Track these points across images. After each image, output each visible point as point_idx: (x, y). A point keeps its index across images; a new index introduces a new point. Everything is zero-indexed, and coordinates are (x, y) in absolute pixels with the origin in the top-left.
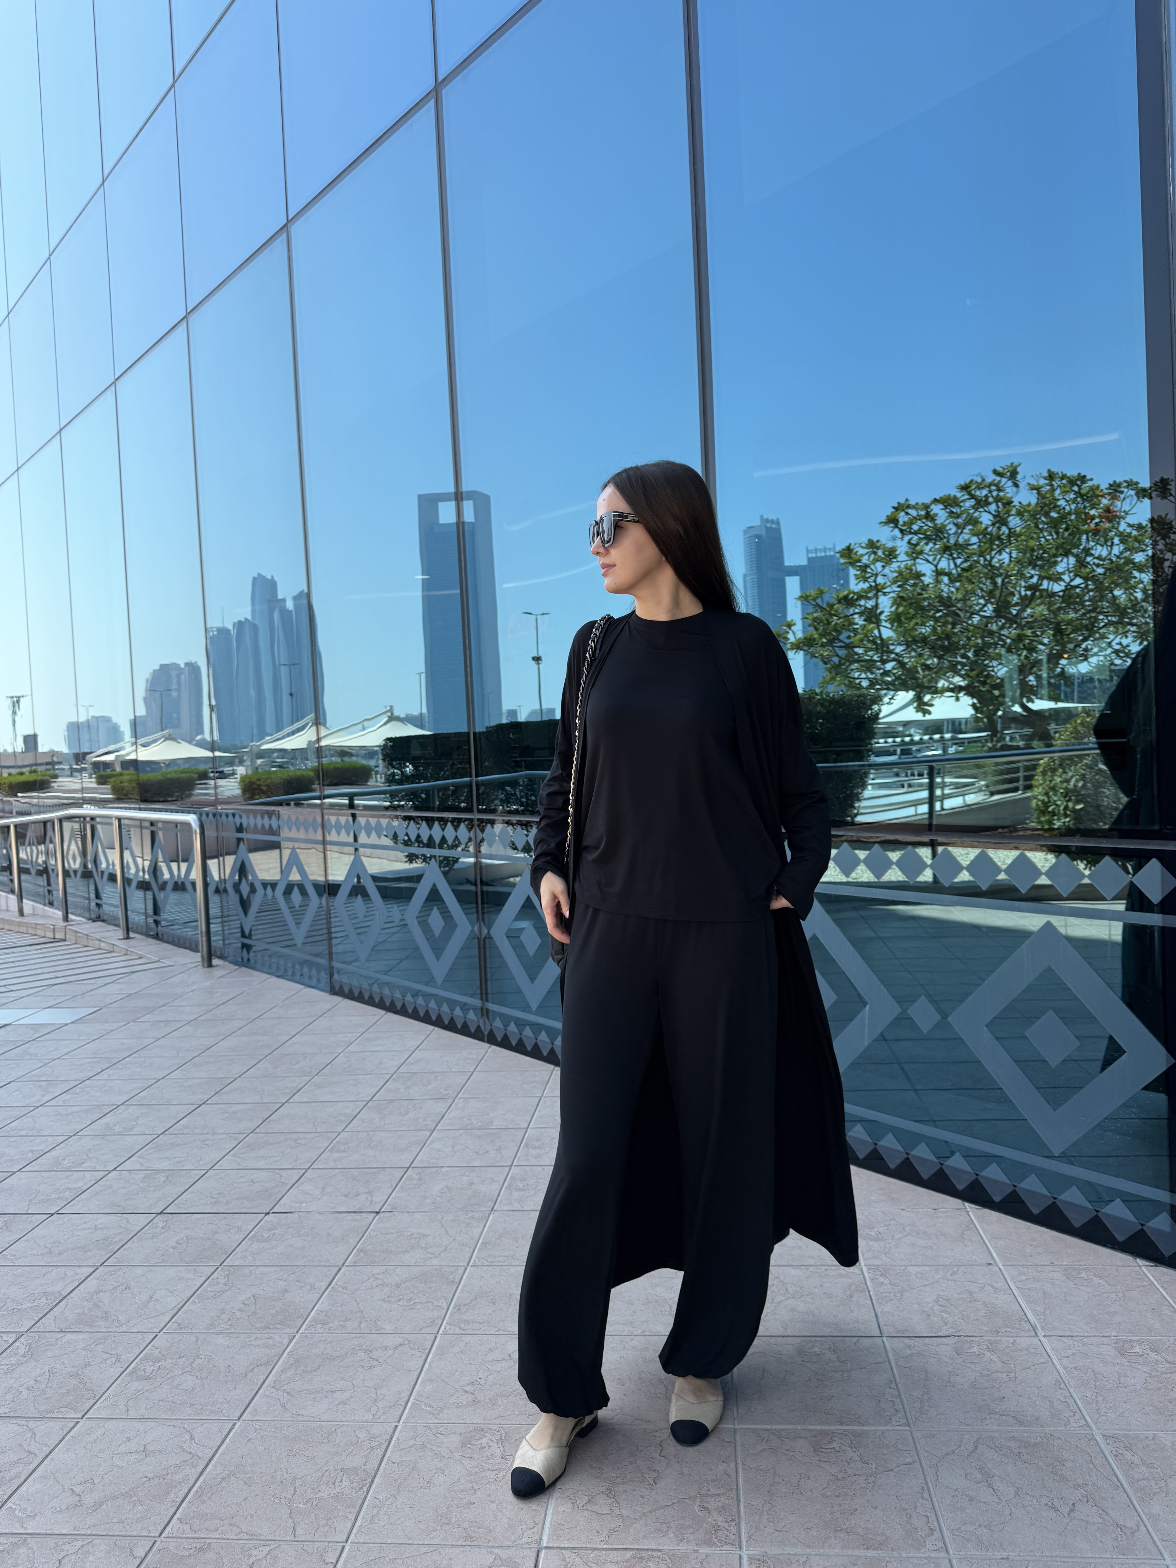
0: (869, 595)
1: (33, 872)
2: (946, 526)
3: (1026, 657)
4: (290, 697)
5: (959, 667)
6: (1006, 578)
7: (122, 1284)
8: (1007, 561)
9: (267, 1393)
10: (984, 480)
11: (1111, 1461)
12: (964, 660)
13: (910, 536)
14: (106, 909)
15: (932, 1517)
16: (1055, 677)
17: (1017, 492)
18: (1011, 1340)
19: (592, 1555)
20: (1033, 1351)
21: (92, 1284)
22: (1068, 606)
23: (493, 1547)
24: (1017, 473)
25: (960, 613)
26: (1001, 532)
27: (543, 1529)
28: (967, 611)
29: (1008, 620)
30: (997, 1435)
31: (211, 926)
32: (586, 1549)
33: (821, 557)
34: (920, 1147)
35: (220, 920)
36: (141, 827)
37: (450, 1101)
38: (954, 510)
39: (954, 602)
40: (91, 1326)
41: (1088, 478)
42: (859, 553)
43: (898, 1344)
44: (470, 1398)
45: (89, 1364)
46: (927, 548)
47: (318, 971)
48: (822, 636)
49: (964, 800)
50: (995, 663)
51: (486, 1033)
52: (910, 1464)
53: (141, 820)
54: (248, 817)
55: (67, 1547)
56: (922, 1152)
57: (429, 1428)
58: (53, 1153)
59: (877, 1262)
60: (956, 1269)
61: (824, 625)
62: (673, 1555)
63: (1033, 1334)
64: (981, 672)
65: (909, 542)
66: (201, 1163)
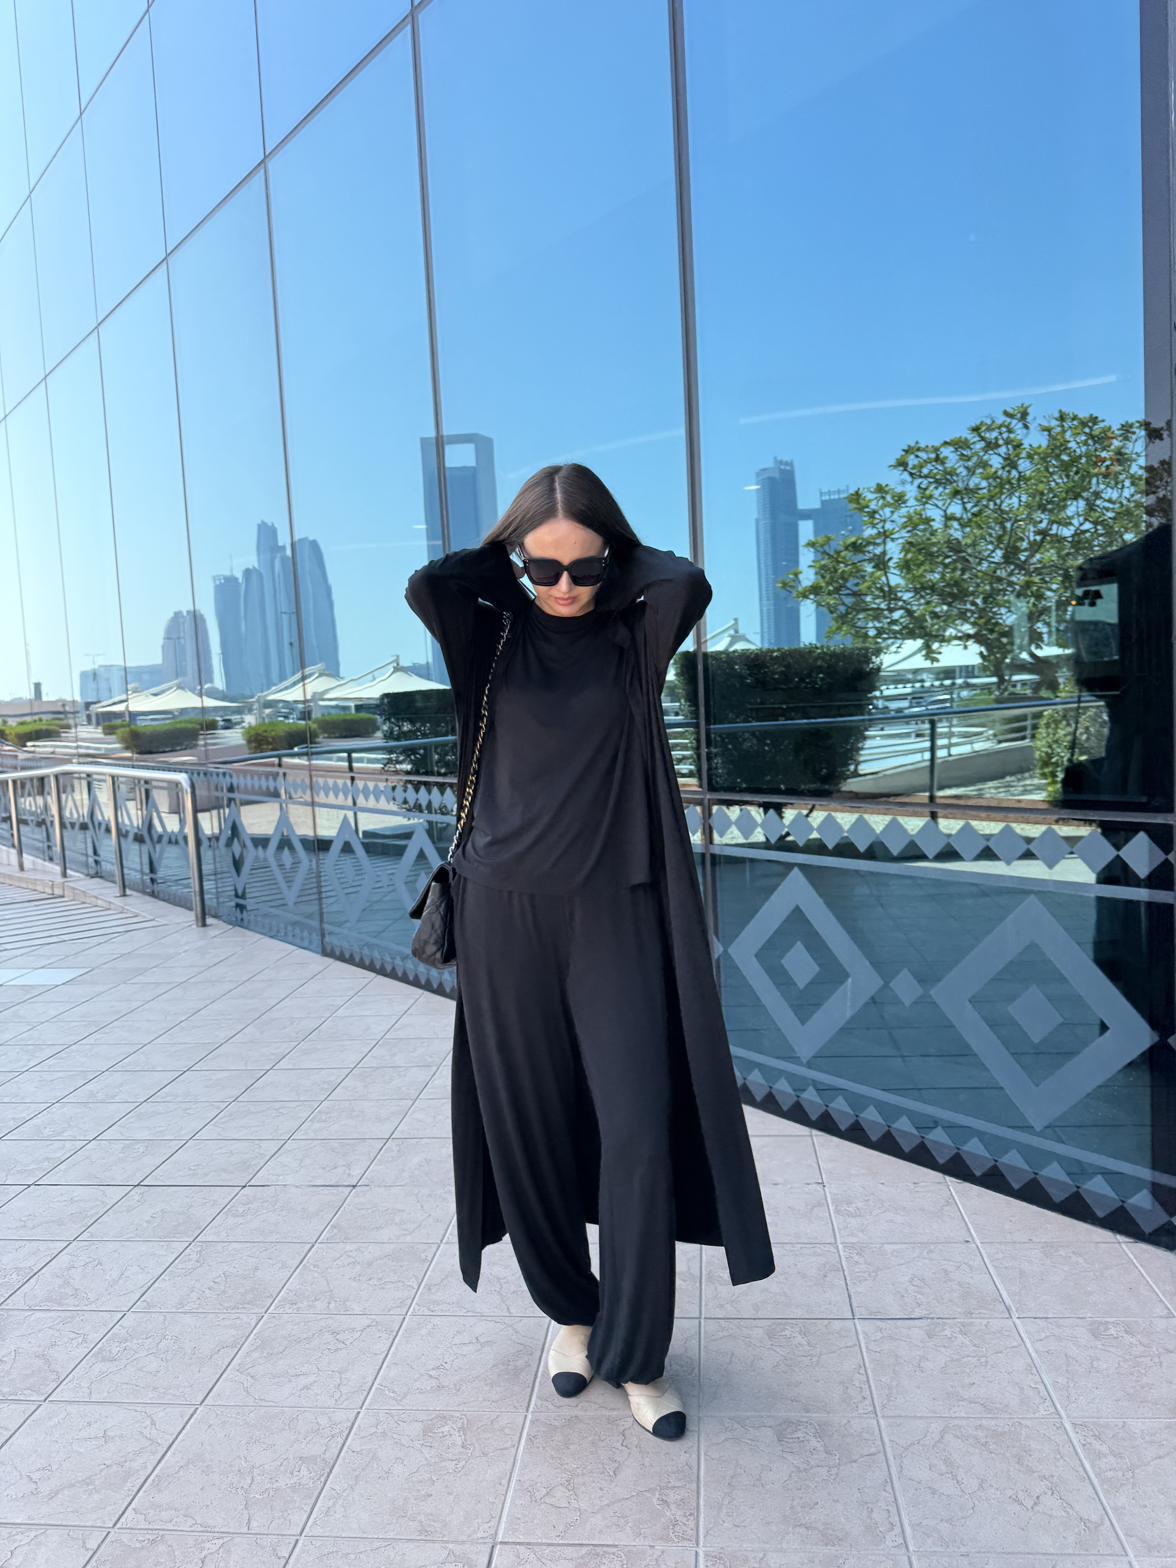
0: (878, 541)
2: (956, 469)
3: (1034, 605)
5: (969, 614)
6: (1015, 522)
7: (94, 1260)
8: (1016, 505)
9: (231, 1377)
10: (994, 421)
11: (1079, 1451)
12: (973, 608)
13: (920, 480)
14: (104, 865)
15: (893, 1510)
16: (1064, 623)
17: (1027, 434)
18: (985, 1321)
19: (547, 1551)
20: (1007, 1333)
21: (64, 1260)
22: (1077, 550)
23: (447, 1542)
24: (1027, 414)
25: (970, 559)
26: (1012, 476)
27: (499, 1522)
28: (976, 557)
29: (1017, 566)
30: (964, 1423)
31: (205, 884)
32: (542, 1544)
33: (835, 500)
34: (901, 1120)
35: (212, 877)
37: (435, 1068)
38: (965, 453)
39: (963, 548)
40: (60, 1304)
41: (1100, 419)
42: (867, 499)
43: (870, 1326)
44: (434, 1383)
45: (54, 1344)
46: (936, 493)
47: (310, 934)
48: (829, 584)
49: (972, 748)
50: (1003, 610)
52: (874, 1454)
53: (137, 780)
56: (903, 1125)
57: (391, 1415)
58: (35, 1121)
59: (853, 1240)
60: (932, 1247)
61: (832, 572)
62: (629, 1551)
63: (1007, 1315)
64: (990, 620)
65: (919, 487)
66: (182, 1132)
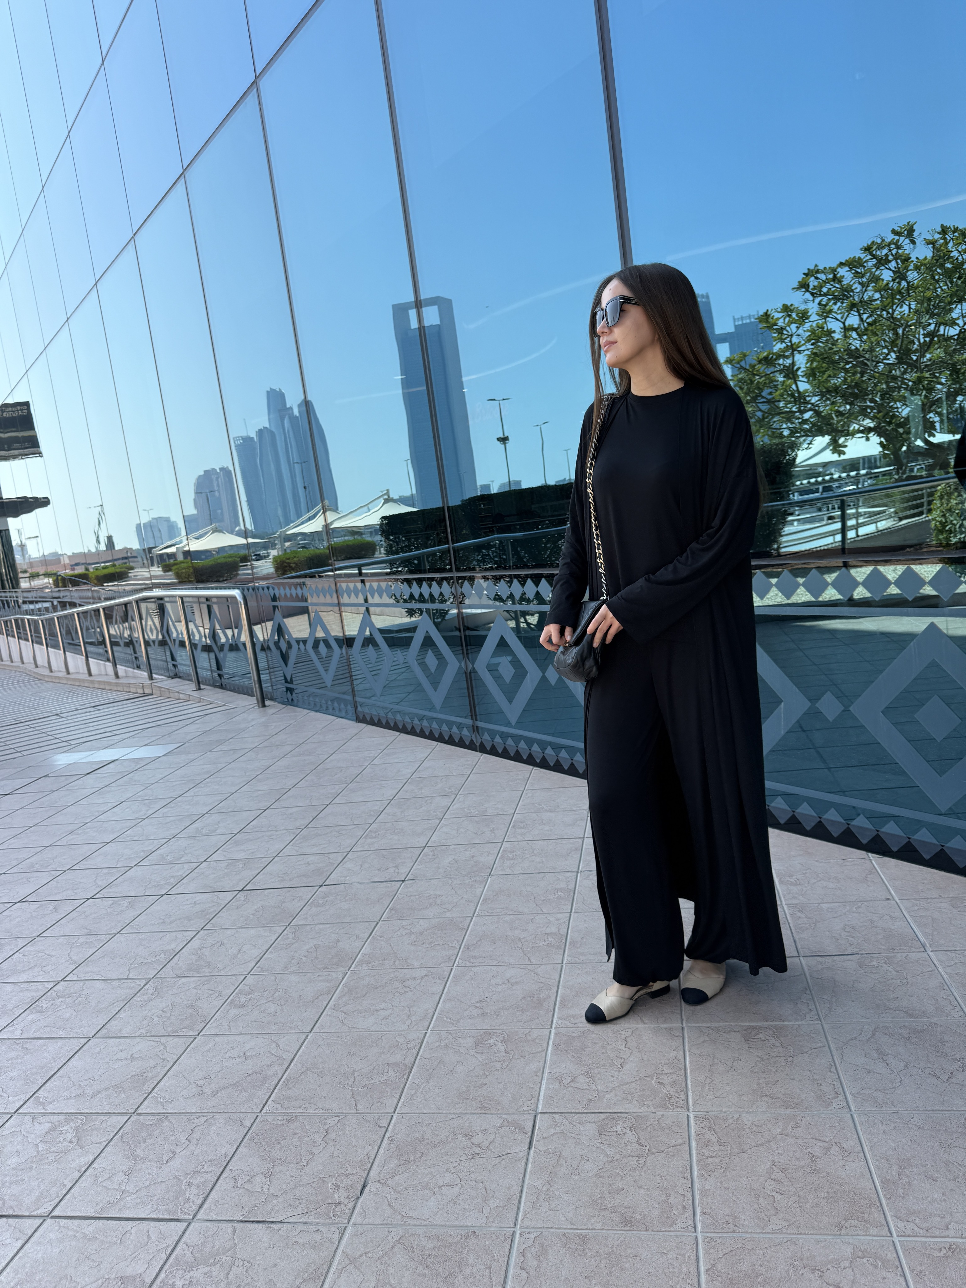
0: (786, 354)
1: (122, 643)
2: (852, 286)
3: (926, 397)
4: (304, 490)
5: (869, 411)
6: (906, 327)
7: (218, 942)
8: (907, 312)
9: (329, 1013)
10: (883, 240)
12: (872, 405)
13: (820, 298)
14: (181, 668)
15: (837, 1084)
16: (953, 412)
17: (914, 248)
18: (905, 955)
19: (576, 1117)
20: (922, 962)
21: (196, 943)
23: (501, 1113)
24: (914, 231)
25: (868, 363)
26: (901, 287)
27: (538, 1100)
28: (873, 361)
29: (909, 365)
30: (891, 1025)
31: (262, 676)
32: (571, 1113)
33: (747, 324)
34: (830, 812)
35: (267, 671)
36: (199, 603)
37: (453, 797)
38: (859, 271)
39: (862, 353)
40: (198, 972)
42: (775, 318)
43: (812, 962)
44: (480, 1011)
45: (199, 999)
46: (835, 308)
47: (346, 706)
49: (877, 527)
50: (899, 404)
51: (478, 745)
52: (820, 1047)
53: (198, 597)
54: (279, 589)
55: (196, 1121)
56: (832, 816)
57: (450, 1034)
58: (159, 852)
59: (795, 902)
60: (860, 904)
62: (637, 1116)
63: (923, 950)
64: (887, 414)
65: (820, 304)
66: (269, 852)
